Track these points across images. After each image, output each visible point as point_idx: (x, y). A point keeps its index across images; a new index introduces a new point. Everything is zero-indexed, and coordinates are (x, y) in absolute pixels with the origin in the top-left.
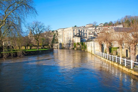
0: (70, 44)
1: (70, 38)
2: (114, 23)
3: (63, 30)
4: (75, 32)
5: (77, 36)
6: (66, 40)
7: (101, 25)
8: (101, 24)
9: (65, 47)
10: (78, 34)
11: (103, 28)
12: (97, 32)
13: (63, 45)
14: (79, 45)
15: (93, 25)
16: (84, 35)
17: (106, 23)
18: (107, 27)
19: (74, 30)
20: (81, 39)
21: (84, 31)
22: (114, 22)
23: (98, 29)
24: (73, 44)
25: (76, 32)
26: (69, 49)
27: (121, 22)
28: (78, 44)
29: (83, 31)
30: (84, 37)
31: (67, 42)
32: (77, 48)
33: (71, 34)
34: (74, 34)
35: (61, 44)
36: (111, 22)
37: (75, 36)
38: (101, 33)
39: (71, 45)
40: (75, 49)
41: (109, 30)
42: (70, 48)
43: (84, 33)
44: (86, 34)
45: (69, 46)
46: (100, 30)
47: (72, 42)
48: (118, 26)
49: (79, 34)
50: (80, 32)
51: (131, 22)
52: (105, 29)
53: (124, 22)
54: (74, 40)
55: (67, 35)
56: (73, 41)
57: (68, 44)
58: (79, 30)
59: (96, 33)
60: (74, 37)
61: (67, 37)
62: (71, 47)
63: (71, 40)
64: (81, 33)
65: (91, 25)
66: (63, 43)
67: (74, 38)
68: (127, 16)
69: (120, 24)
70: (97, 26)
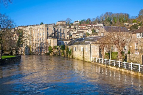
0: (42, 48)
1: (42, 39)
2: (92, 21)
3: (32, 28)
4: (49, 31)
5: (52, 37)
6: (36, 42)
7: (77, 23)
8: (76, 21)
9: (34, 53)
10: (53, 34)
11: (80, 27)
12: (72, 31)
13: (31, 50)
14: (58, 49)
15: (66, 23)
16: (61, 35)
17: (83, 21)
18: (85, 26)
19: (48, 28)
20: (58, 40)
21: (61, 30)
22: (93, 19)
23: (73, 28)
24: (46, 48)
25: (51, 31)
26: (40, 55)
27: (101, 20)
28: (55, 47)
29: (59, 30)
30: (61, 38)
31: (37, 45)
32: (54, 53)
33: (43, 34)
34: (48, 34)
35: (28, 48)
36: (88, 19)
37: (49, 37)
38: (78, 32)
39: (44, 50)
40: (51, 54)
41: (87, 29)
42: (42, 54)
43: (61, 33)
44: (64, 34)
45: (41, 51)
46: (77, 29)
47: (45, 45)
48: (98, 25)
49: (55, 34)
50: (56, 31)
51: (112, 20)
52: (83, 28)
53: (104, 20)
54: (49, 42)
55: (38, 36)
56: (46, 43)
57: (39, 48)
58: (55, 29)
59: (71, 33)
60: (47, 38)
61: (37, 38)
62: (44, 52)
63: (44, 42)
64: (57, 33)
65: (63, 23)
66: (31, 46)
67: (48, 40)
68: (107, 13)
69: (99, 22)
70: (72, 24)
